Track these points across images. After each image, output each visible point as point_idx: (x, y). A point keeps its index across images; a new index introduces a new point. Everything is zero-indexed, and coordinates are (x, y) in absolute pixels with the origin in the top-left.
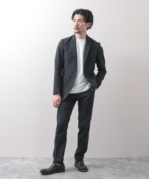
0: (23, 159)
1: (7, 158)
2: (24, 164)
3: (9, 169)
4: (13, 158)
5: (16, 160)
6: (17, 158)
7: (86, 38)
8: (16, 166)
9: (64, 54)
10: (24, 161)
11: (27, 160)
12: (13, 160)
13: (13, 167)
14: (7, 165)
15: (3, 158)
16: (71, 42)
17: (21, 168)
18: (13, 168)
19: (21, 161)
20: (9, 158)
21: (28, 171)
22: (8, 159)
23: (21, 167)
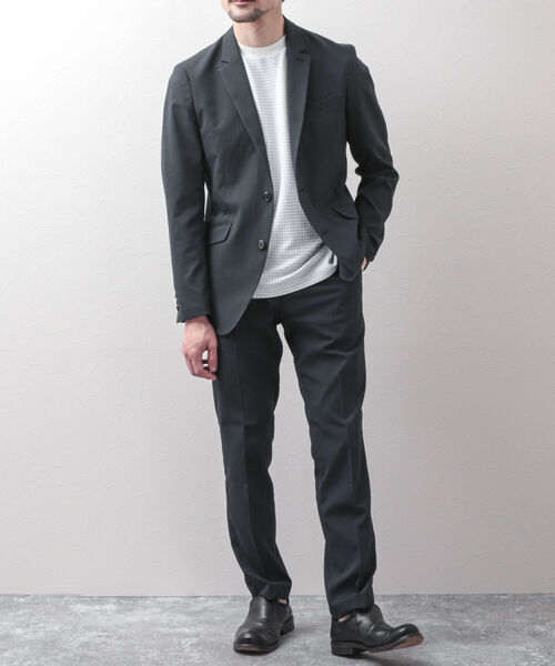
0: (128, 601)
1: (55, 596)
2: (130, 625)
3: (65, 650)
4: (81, 599)
5: (97, 607)
6: (101, 600)
7: (283, 39)
8: (95, 633)
9: (202, 130)
10: (130, 610)
11: (146, 608)
12: (81, 608)
13: (84, 639)
14: (57, 628)
15: (36, 596)
16: (220, 68)
17: (118, 642)
18: (85, 645)
19: (118, 612)
20: (61, 596)
21: (150, 656)
22: (59, 602)
23: (120, 638)
